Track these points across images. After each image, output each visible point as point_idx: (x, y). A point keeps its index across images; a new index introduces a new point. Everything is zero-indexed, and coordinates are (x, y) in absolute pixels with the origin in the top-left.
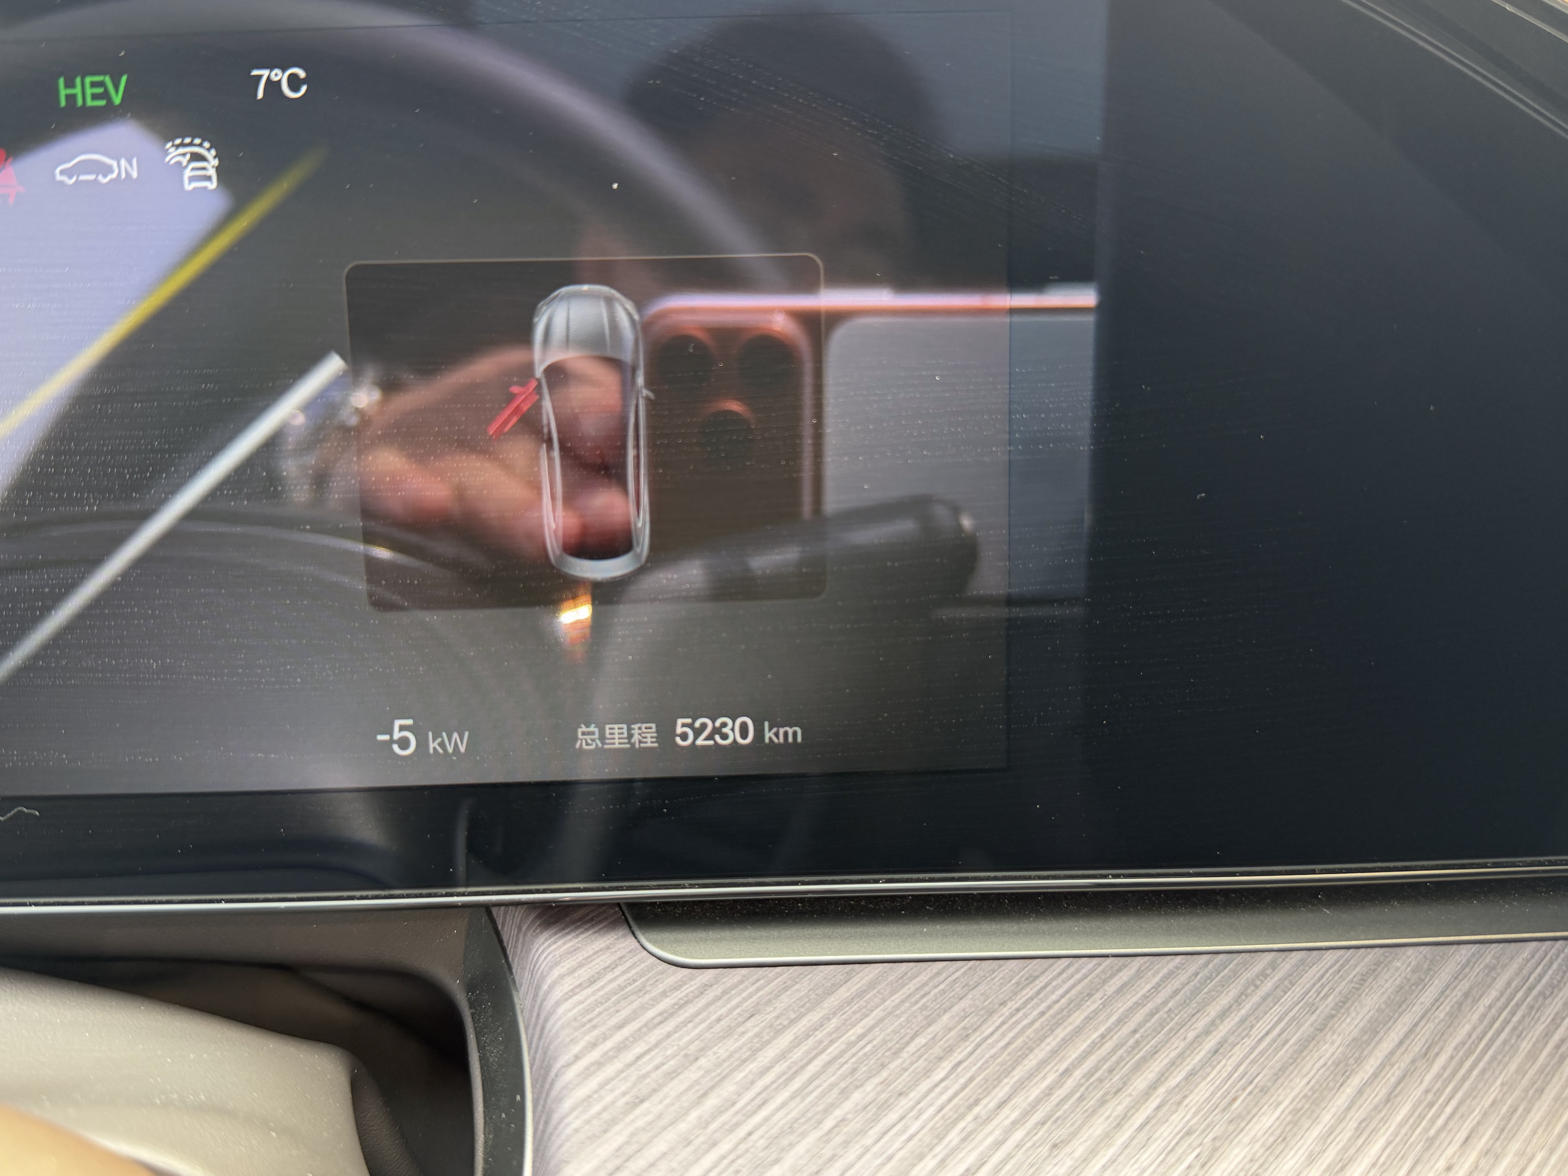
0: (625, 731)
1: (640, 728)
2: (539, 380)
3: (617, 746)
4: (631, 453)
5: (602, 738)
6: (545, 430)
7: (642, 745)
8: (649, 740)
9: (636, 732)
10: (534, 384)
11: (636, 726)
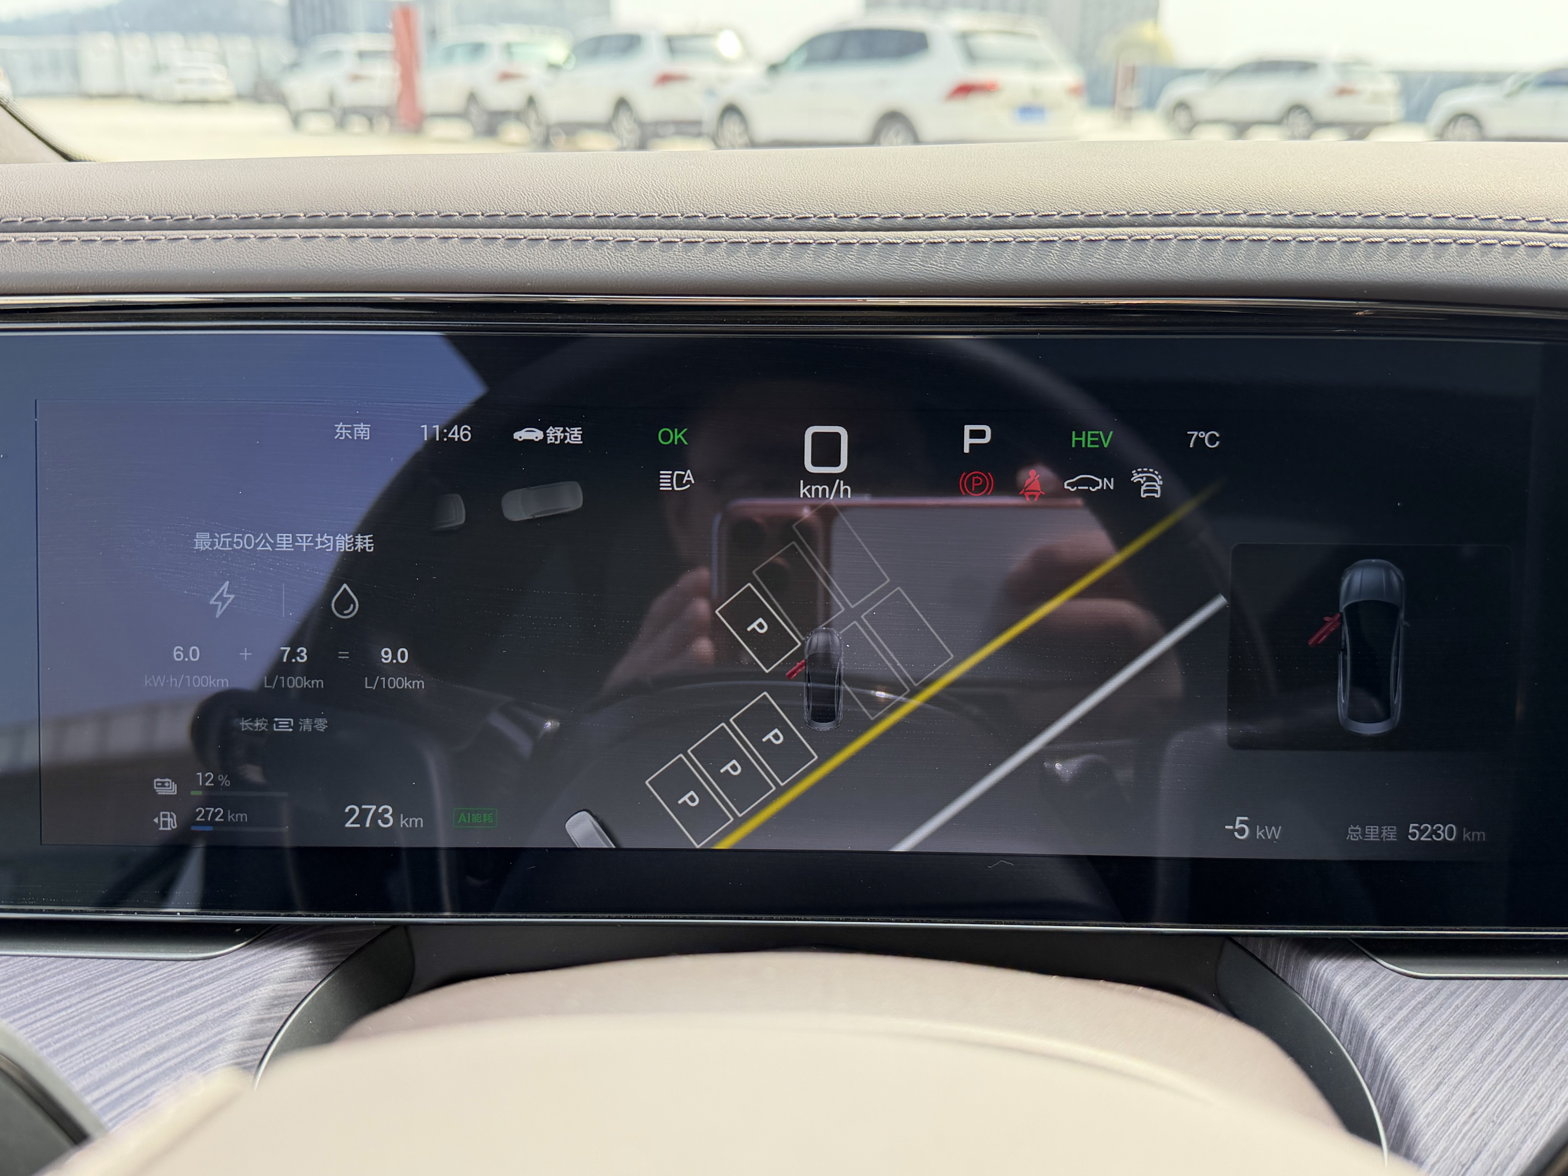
0: (1377, 830)
1: (1387, 829)
2: (1341, 614)
3: (1372, 839)
4: (1393, 659)
5: (1363, 834)
6: (1343, 644)
7: (1388, 839)
8: (1392, 836)
9: (1384, 831)
10: (1339, 615)
11: (1384, 827)
